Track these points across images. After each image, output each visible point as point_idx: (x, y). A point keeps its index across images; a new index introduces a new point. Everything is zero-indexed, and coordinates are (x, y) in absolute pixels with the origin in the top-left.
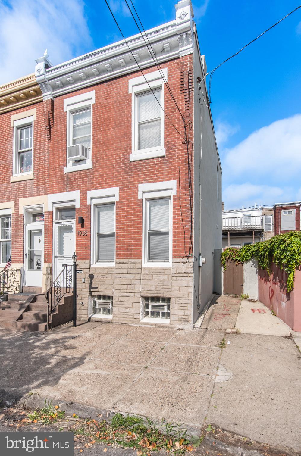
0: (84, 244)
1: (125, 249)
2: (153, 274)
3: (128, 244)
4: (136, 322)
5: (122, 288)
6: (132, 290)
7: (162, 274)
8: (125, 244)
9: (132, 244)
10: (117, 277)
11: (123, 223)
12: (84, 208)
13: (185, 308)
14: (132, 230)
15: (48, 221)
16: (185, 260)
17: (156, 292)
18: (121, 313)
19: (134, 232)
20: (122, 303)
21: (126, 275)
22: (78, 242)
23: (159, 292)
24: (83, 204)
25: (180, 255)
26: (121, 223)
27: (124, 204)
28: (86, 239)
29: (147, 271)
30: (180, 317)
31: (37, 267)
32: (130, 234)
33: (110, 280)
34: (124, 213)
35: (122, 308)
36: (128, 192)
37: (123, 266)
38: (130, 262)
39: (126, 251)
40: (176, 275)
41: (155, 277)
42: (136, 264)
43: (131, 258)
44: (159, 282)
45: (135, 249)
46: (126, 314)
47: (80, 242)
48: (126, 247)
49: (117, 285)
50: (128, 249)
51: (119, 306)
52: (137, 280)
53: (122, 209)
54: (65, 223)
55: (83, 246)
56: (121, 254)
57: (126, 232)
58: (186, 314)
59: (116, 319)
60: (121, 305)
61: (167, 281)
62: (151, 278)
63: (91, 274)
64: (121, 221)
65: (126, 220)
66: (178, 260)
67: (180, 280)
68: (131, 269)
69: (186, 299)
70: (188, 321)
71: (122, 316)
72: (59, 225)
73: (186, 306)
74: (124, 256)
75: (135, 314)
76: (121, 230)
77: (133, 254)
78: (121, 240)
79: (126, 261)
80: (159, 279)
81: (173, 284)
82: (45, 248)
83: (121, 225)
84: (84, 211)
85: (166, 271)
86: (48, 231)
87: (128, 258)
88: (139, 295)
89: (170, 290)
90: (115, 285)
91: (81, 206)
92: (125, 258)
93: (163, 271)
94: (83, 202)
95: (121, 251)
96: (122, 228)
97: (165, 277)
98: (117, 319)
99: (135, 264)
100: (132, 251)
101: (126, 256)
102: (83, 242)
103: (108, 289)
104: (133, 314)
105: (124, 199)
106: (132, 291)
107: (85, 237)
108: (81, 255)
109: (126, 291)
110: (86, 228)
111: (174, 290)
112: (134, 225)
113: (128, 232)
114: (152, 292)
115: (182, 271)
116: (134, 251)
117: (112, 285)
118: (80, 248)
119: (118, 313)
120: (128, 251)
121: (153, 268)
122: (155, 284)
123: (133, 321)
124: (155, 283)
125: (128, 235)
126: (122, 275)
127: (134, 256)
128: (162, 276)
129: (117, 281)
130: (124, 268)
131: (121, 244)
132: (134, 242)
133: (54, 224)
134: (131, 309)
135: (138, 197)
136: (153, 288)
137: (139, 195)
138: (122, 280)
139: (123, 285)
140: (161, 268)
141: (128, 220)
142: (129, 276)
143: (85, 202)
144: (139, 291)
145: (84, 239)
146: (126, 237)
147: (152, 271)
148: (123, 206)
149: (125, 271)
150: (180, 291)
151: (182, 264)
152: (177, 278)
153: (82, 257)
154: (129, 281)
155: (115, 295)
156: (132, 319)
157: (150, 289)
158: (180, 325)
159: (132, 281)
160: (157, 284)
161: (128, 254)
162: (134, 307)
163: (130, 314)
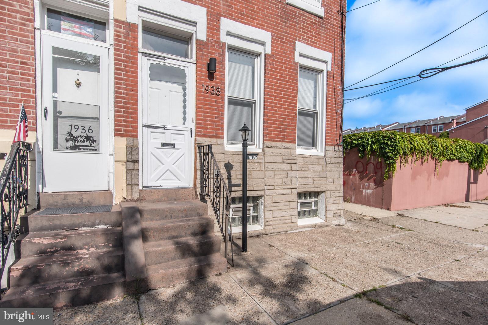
0: (213, 109)
1: (277, 128)
2: (307, 163)
3: (281, 121)
4: (294, 226)
5: (276, 184)
6: (288, 185)
7: (316, 163)
8: (277, 121)
9: (286, 122)
10: (269, 167)
11: (275, 89)
12: (214, 46)
13: (338, 202)
14: (286, 102)
15: (124, 42)
16: (337, 148)
17: (313, 186)
18: (277, 218)
19: (288, 105)
20: (277, 204)
21: (281, 164)
22: (201, 104)
23: (316, 185)
24: (212, 37)
25: (332, 143)
26: (272, 89)
27: (277, 62)
28: (216, 102)
29: (301, 160)
30: (335, 212)
31: (69, 144)
32: (284, 108)
33: (259, 172)
34: (277, 76)
35: (277, 211)
36: (283, 46)
37: (276, 152)
38: (284, 147)
39: (278, 131)
40: (331, 165)
41: (311, 167)
42: (291, 150)
43: (284, 141)
44: (315, 174)
45: (289, 129)
46: (282, 218)
47: (206, 104)
48: (279, 125)
49: (269, 179)
50: (280, 128)
51: (272, 208)
52: (293, 172)
53: (275, 68)
54: (168, 61)
55: (211, 113)
56: (271, 134)
57: (279, 104)
58: (339, 208)
59: (269, 229)
60: (275, 208)
61: (322, 172)
62: (307, 169)
63: (227, 162)
64: (272, 85)
65: (279, 87)
66: (331, 148)
67: (333, 171)
68: (286, 157)
69: (339, 191)
70: (340, 216)
71: (278, 222)
72: (155, 61)
73: (339, 199)
74: (275, 138)
75: (292, 217)
76: (272, 99)
77: (287, 136)
78: (271, 113)
79: (279, 144)
80: (315, 170)
81: (328, 176)
82: (116, 102)
83: (272, 92)
84: (214, 50)
85: (320, 160)
86: (126, 66)
87: (280, 141)
88: (295, 191)
89: (325, 182)
90: (267, 180)
91: (207, 39)
92: (276, 141)
93: (316, 160)
94: (212, 33)
95: (271, 130)
96: (273, 96)
97: (320, 168)
98: (271, 227)
99: (289, 150)
100: (285, 132)
101: (278, 138)
102: (211, 105)
103: (258, 186)
104: (290, 217)
105: (277, 55)
106: (289, 187)
107: (215, 98)
108: (207, 128)
109: (281, 187)
110: (216, 82)
111: (329, 182)
112: (288, 95)
113: (282, 104)
114: (309, 186)
115: (335, 161)
116: (287, 132)
117: (263, 180)
118: (204, 116)
119: (272, 219)
120: (280, 131)
121: (307, 156)
122: (312, 177)
123: (290, 226)
124: (311, 175)
125: (281, 108)
126: (276, 164)
127: (287, 139)
128: (317, 166)
129: (269, 174)
130: (276, 154)
131: (271, 120)
132: (288, 119)
133: (140, 55)
134: (288, 211)
135: (294, 59)
136: (310, 181)
137: (295, 56)
138: (276, 172)
139: (276, 179)
140: (314, 157)
141: (282, 87)
142: (285, 166)
143: (216, 34)
144: (296, 186)
145: (213, 101)
146: (279, 111)
147: (307, 160)
148: (276, 65)
149: (280, 159)
150: (334, 184)
151: (334, 153)
152: (331, 168)
153: (209, 132)
154: (285, 172)
155: (267, 194)
156: (289, 224)
157: (308, 183)
158: (336, 220)
159: (289, 172)
160: (313, 176)
161: (280, 135)
162: (291, 207)
163: (287, 218)
